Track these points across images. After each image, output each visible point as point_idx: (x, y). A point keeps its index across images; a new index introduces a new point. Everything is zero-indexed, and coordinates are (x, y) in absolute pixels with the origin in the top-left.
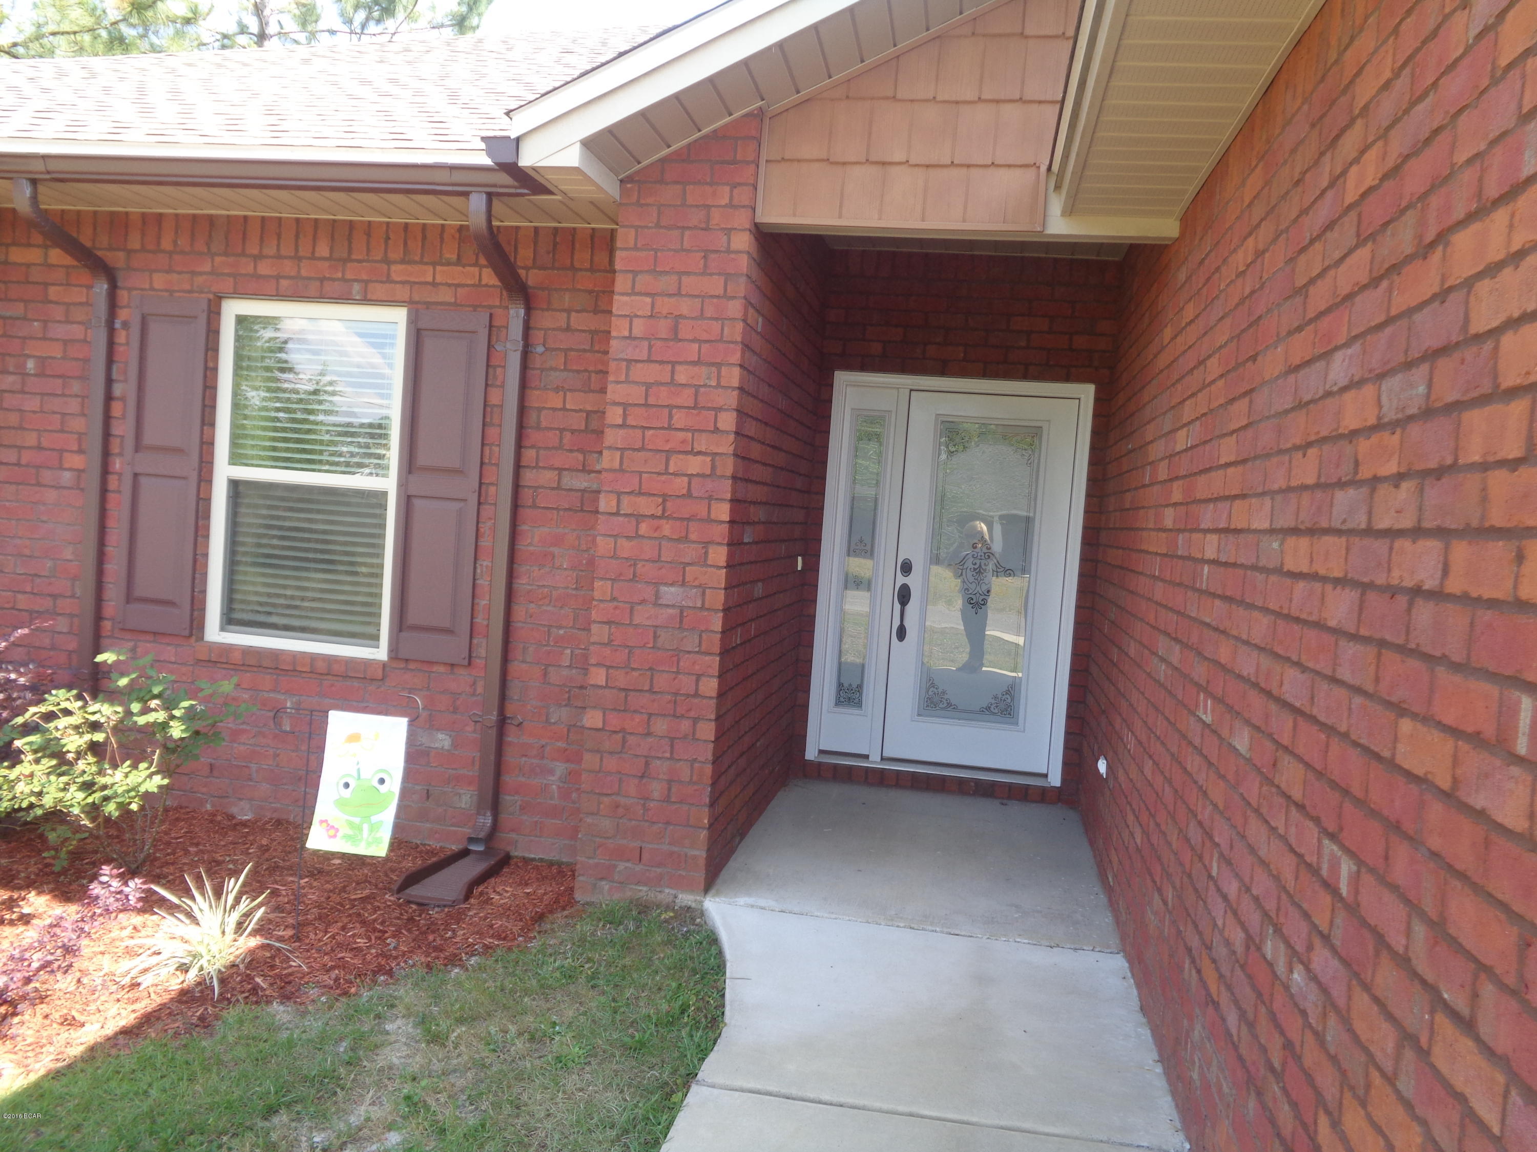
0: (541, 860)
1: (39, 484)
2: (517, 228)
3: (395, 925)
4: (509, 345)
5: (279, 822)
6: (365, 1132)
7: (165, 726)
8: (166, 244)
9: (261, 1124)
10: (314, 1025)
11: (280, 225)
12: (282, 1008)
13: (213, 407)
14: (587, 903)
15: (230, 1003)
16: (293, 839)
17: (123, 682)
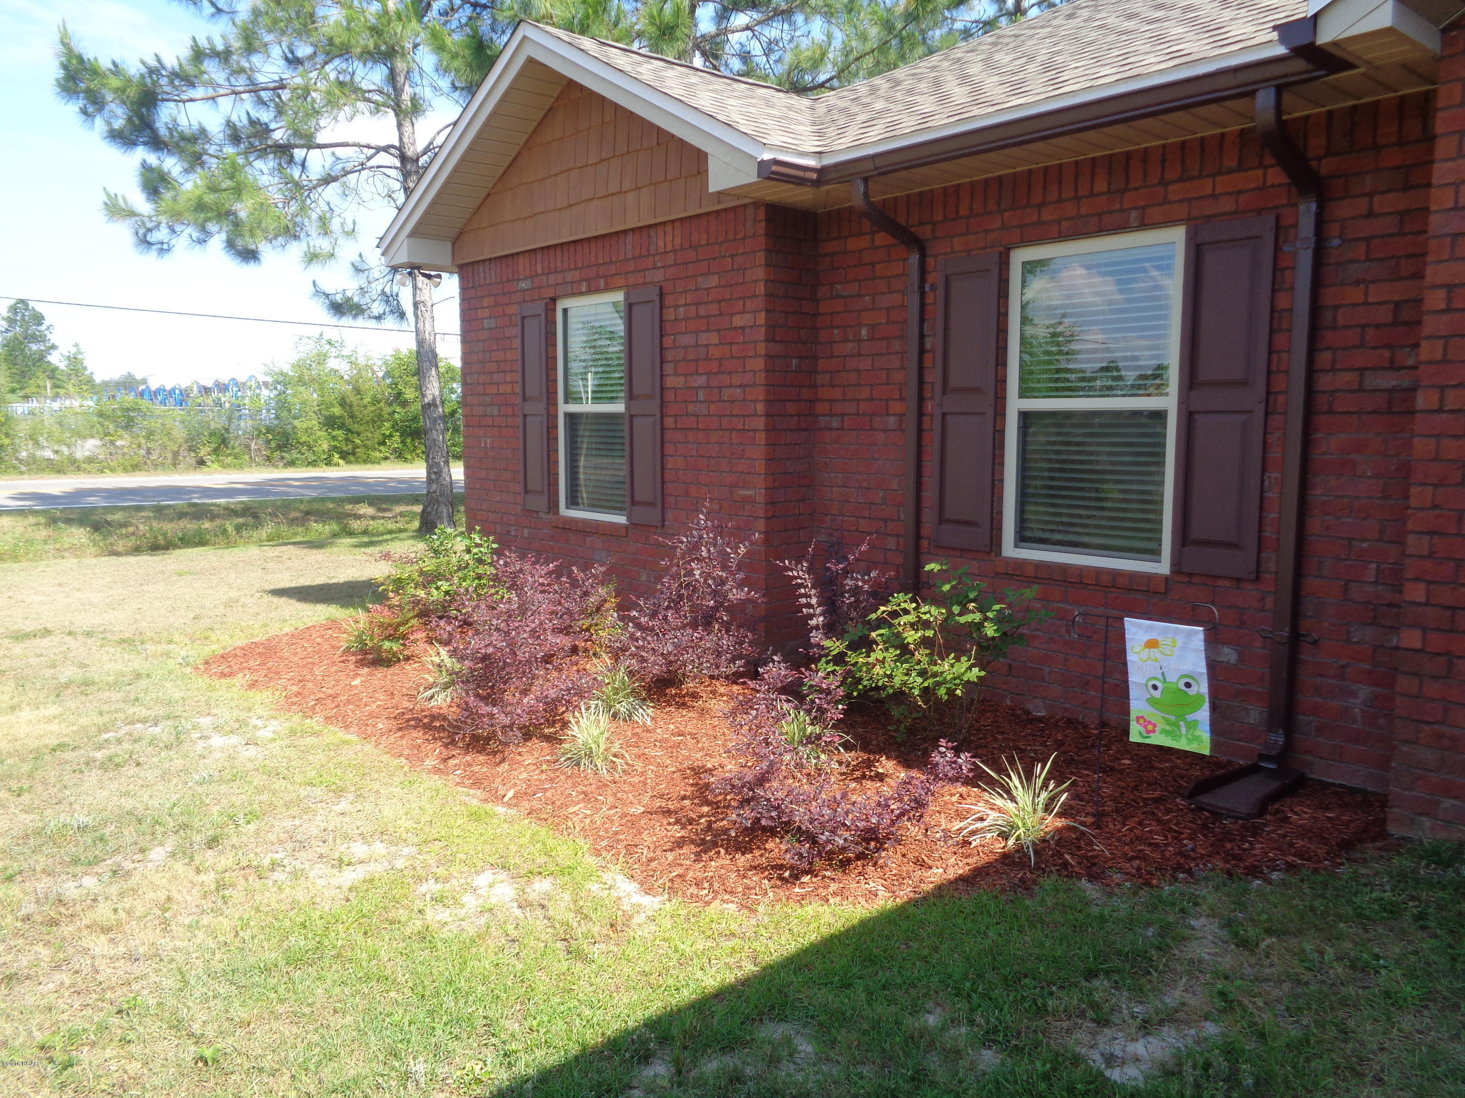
0: (1341, 786)
1: (872, 429)
2: (1307, 118)
3: (1189, 828)
4: (1298, 244)
5: (1070, 721)
6: (1181, 1015)
7: (979, 626)
8: (964, 211)
9: (1084, 983)
10: (1123, 906)
11: (1061, 170)
12: (1089, 885)
13: (1005, 348)
14: (1404, 838)
15: (1044, 872)
16: (1083, 737)
17: (946, 587)
